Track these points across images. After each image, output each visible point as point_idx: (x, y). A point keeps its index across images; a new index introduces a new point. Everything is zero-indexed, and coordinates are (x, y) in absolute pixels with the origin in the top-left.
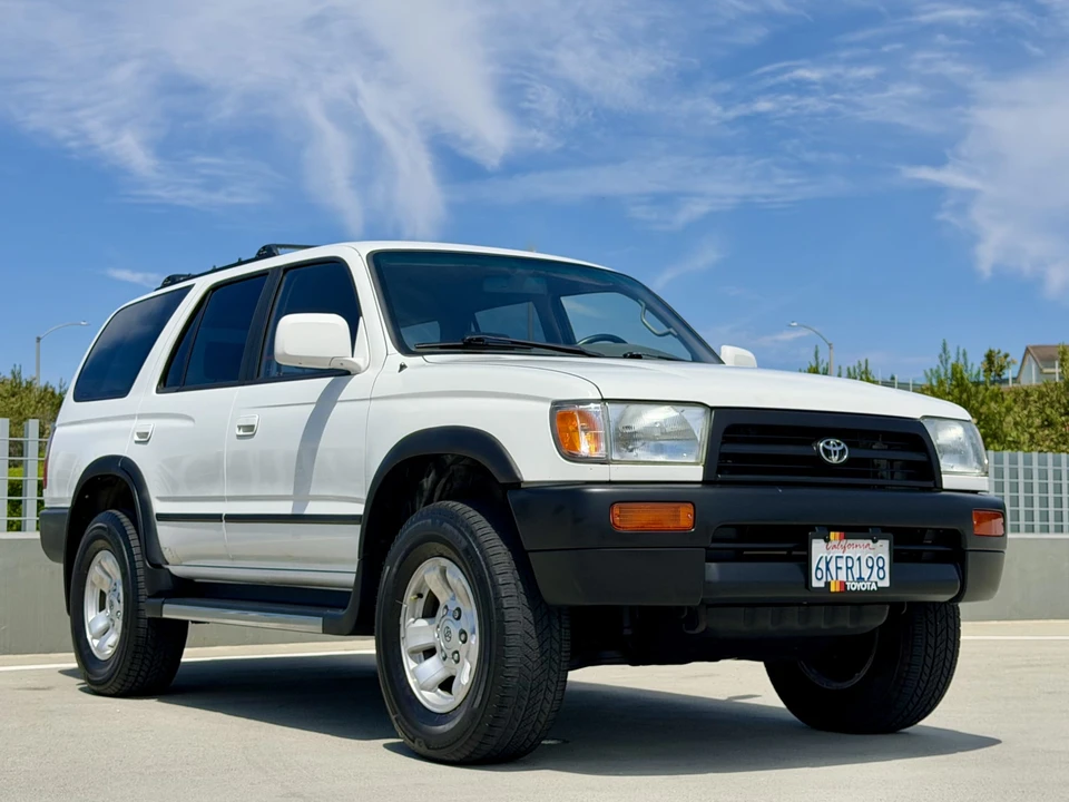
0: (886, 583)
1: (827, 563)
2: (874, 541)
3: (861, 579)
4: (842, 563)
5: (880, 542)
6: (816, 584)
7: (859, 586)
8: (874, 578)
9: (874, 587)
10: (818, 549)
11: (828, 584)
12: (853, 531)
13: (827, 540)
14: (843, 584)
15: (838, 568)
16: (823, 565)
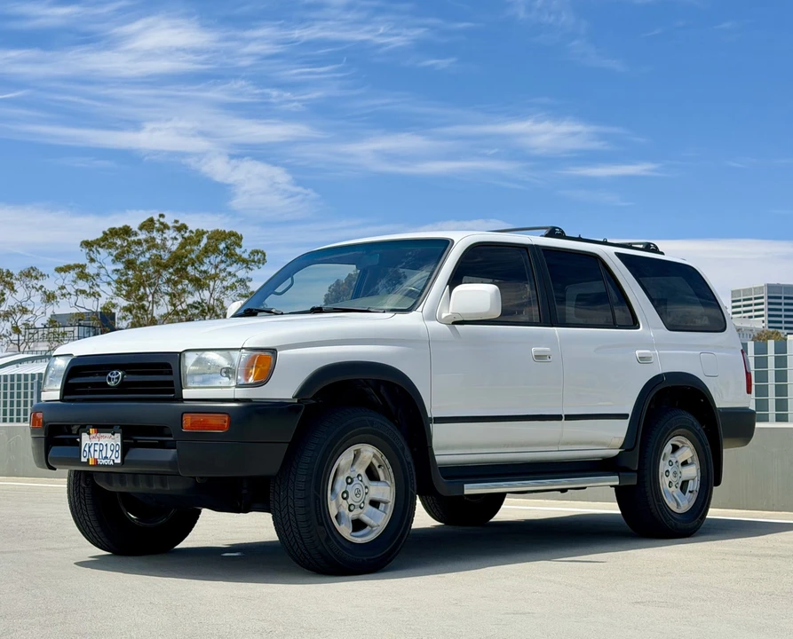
0: (118, 461)
1: (89, 447)
2: (113, 434)
3: (106, 458)
4: (97, 448)
5: (116, 435)
6: (83, 460)
7: (104, 462)
8: (113, 457)
9: (112, 463)
10: (85, 439)
11: (88, 459)
12: (102, 427)
13: (89, 434)
14: (96, 460)
15: (95, 451)
16: (87, 449)
